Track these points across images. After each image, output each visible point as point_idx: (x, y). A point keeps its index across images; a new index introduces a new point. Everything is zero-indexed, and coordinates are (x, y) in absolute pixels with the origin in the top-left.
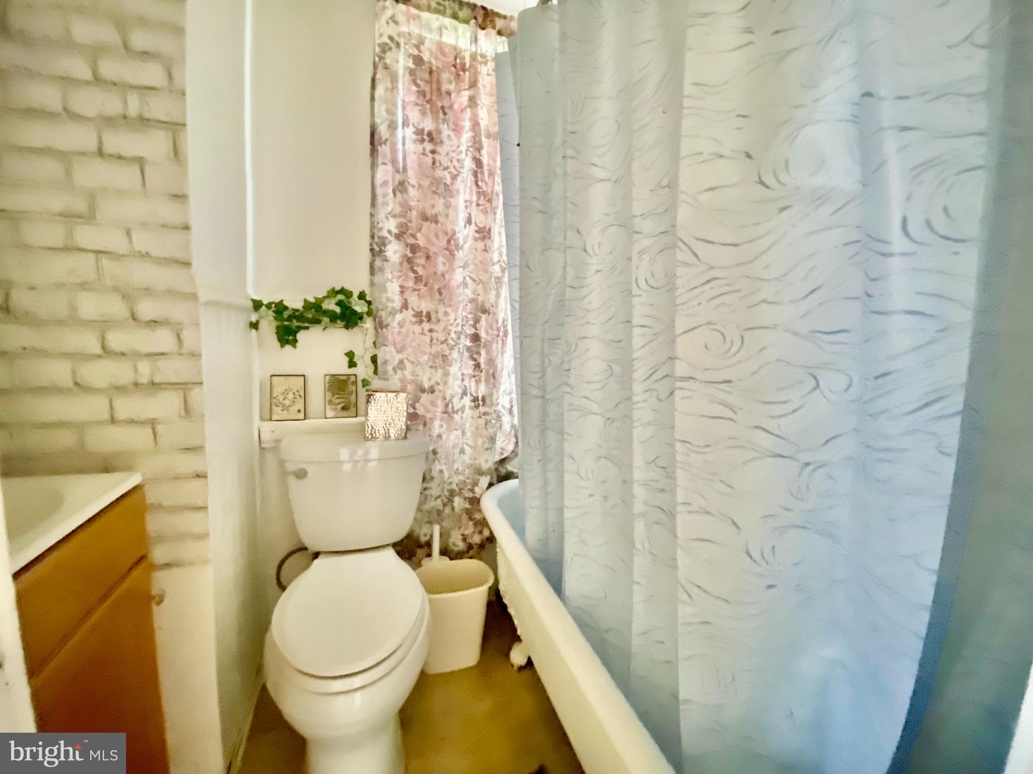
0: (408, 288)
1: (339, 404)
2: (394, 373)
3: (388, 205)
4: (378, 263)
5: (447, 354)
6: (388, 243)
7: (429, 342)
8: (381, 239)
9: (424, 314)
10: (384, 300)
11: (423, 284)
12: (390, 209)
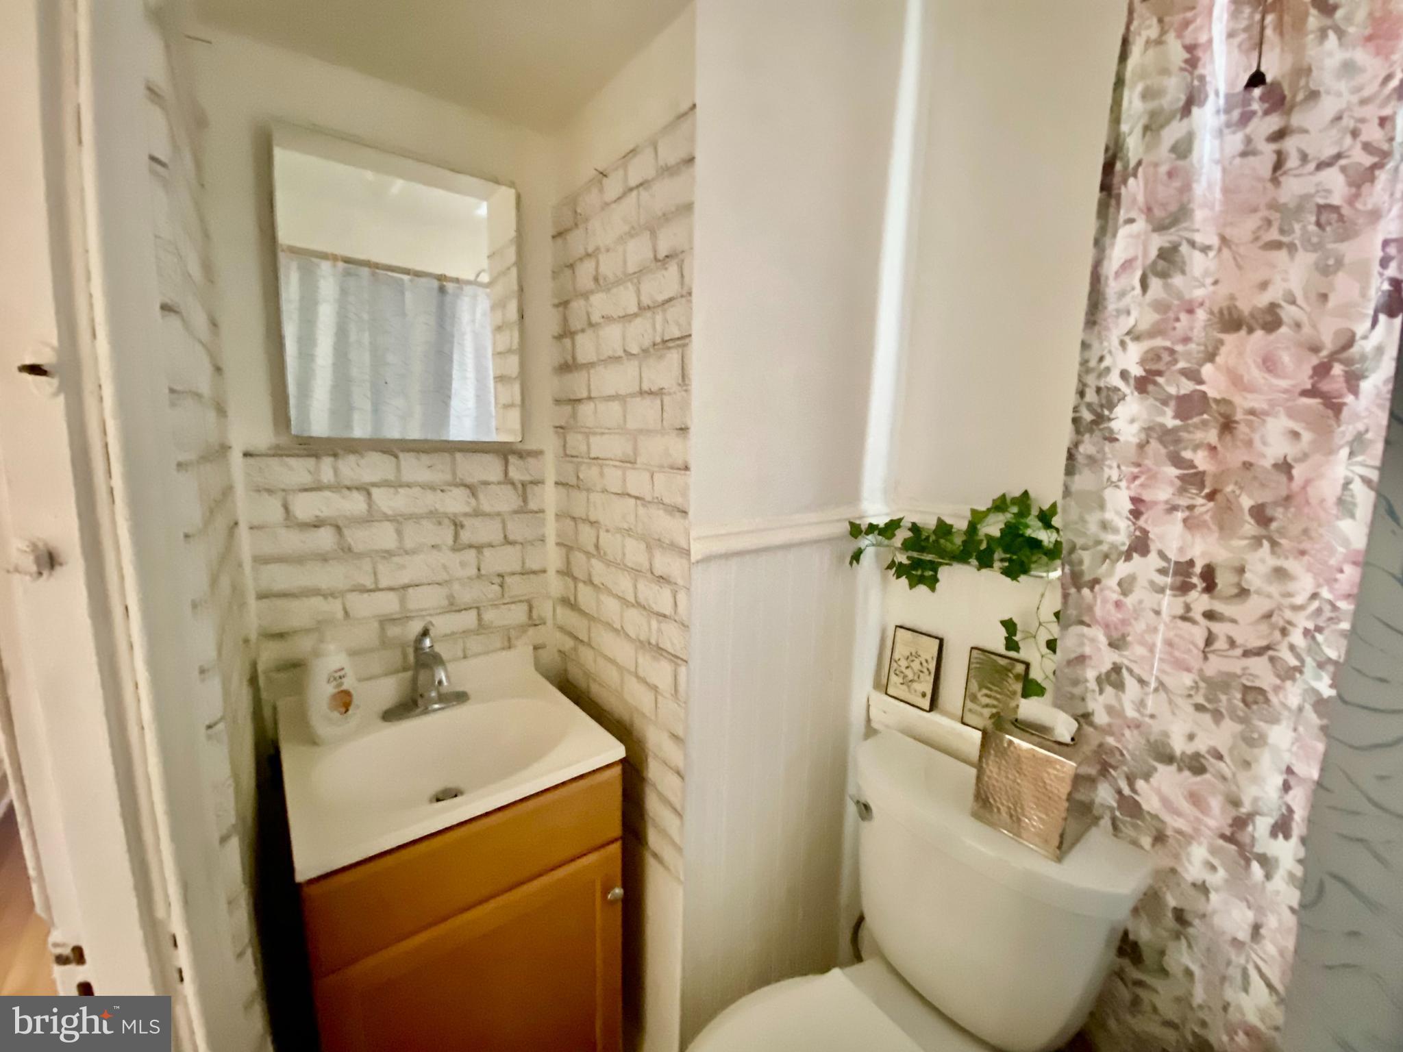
0: (1155, 503)
1: (987, 706)
2: (1097, 689)
3: (1128, 313)
4: (1087, 447)
5: (1265, 687)
6: (1119, 401)
7: (1201, 644)
8: (1104, 394)
9: (1198, 569)
10: (1093, 527)
11: (1203, 494)
12: (1131, 321)
